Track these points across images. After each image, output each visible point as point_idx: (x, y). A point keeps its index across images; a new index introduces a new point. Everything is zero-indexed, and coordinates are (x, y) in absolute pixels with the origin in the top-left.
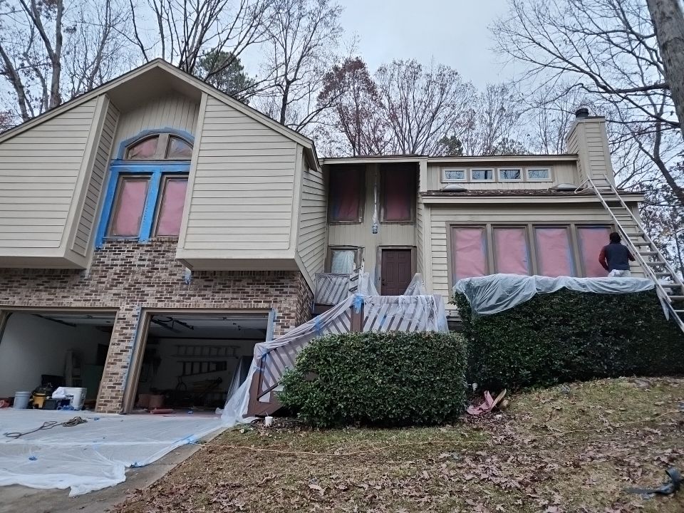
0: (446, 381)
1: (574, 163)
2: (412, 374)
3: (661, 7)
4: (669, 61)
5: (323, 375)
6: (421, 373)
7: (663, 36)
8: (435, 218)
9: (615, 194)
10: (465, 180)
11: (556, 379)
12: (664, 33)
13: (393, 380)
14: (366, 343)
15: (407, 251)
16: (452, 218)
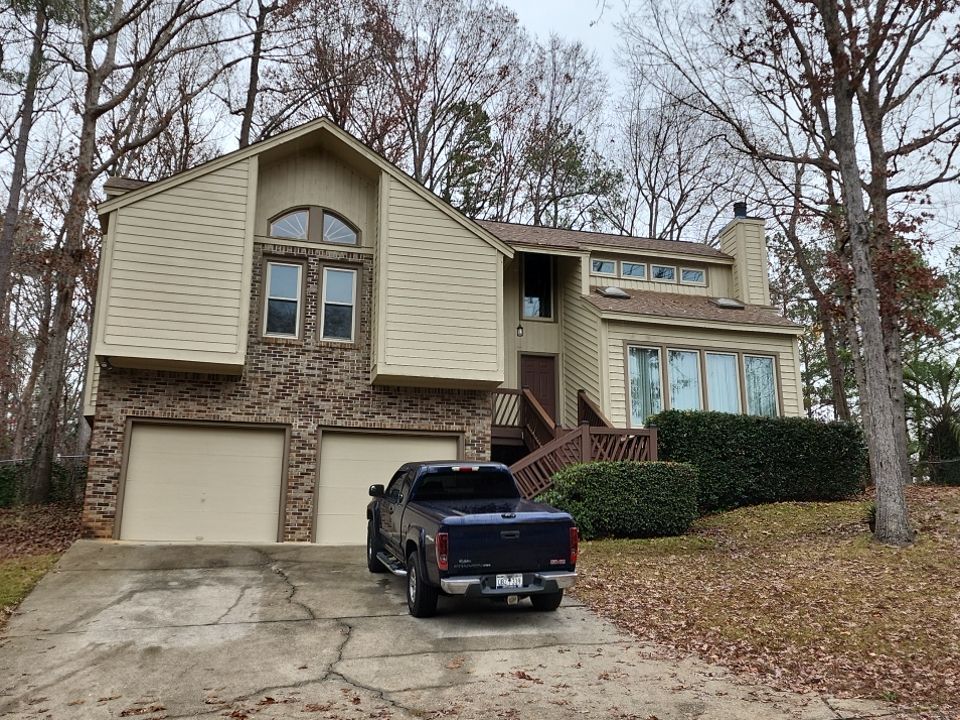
0: (683, 502)
1: (728, 267)
2: (659, 496)
5: (590, 497)
6: (667, 495)
8: (613, 335)
10: (615, 275)
11: (736, 504)
13: (645, 501)
14: (624, 471)
15: (550, 359)
16: (629, 337)
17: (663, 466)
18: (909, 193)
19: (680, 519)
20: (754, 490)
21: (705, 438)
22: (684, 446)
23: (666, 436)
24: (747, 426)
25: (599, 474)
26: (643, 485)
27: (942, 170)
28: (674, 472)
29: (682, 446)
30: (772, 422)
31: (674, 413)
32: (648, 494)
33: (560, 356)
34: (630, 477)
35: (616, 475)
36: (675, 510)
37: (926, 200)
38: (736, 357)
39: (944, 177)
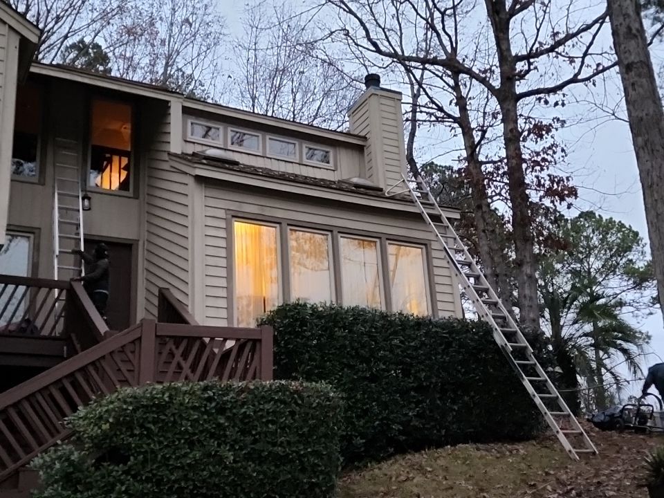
0: (316, 454)
1: (360, 149)
2: (274, 445)
3: (627, 20)
4: (633, 84)
5: (140, 453)
6: (289, 443)
7: (627, 55)
8: (212, 202)
9: (433, 205)
10: (220, 143)
11: (392, 450)
12: (630, 51)
13: (248, 457)
14: (210, 399)
15: (126, 247)
16: (234, 206)
17: (282, 389)
18: (542, 95)
19: (313, 486)
20: (415, 428)
21: (344, 346)
22: (315, 360)
23: (287, 343)
24: (404, 330)
25: (161, 407)
26: (246, 424)
27: (576, 71)
28: (302, 398)
29: (311, 359)
30: (436, 325)
31: (299, 308)
32: (255, 442)
33: (141, 243)
34: (221, 410)
35: (194, 408)
36: (303, 470)
37: (560, 103)
38: (378, 244)
39: (579, 77)
